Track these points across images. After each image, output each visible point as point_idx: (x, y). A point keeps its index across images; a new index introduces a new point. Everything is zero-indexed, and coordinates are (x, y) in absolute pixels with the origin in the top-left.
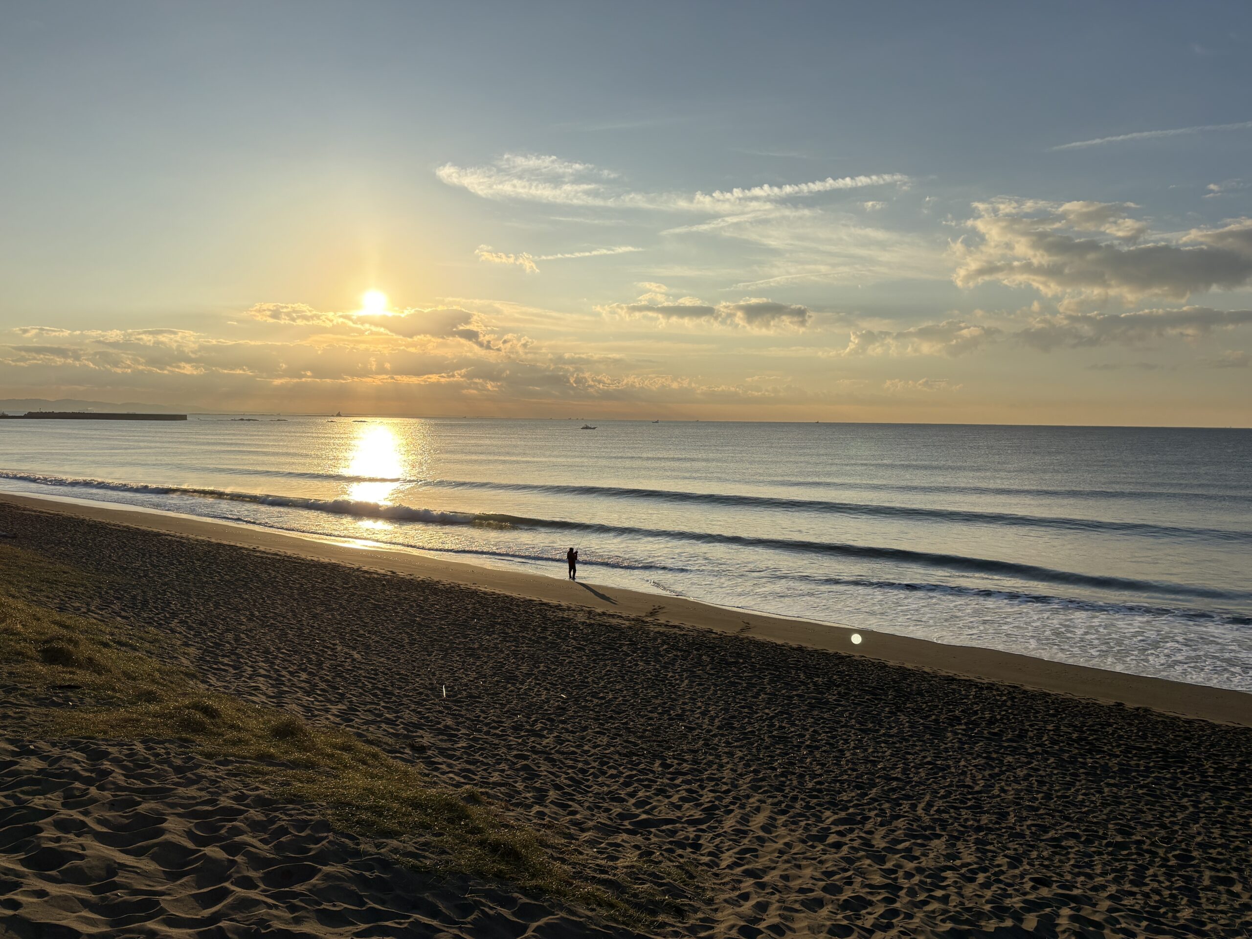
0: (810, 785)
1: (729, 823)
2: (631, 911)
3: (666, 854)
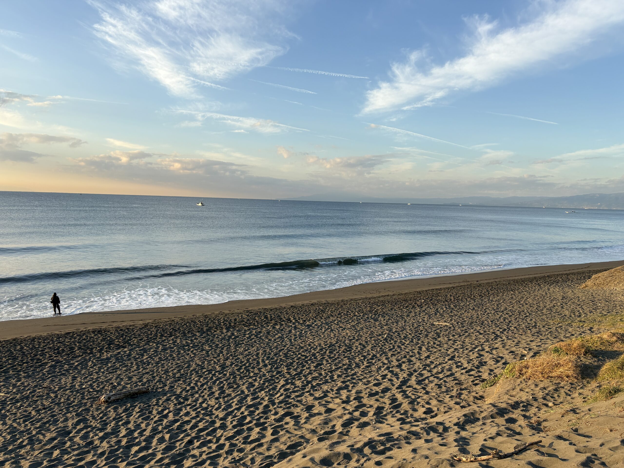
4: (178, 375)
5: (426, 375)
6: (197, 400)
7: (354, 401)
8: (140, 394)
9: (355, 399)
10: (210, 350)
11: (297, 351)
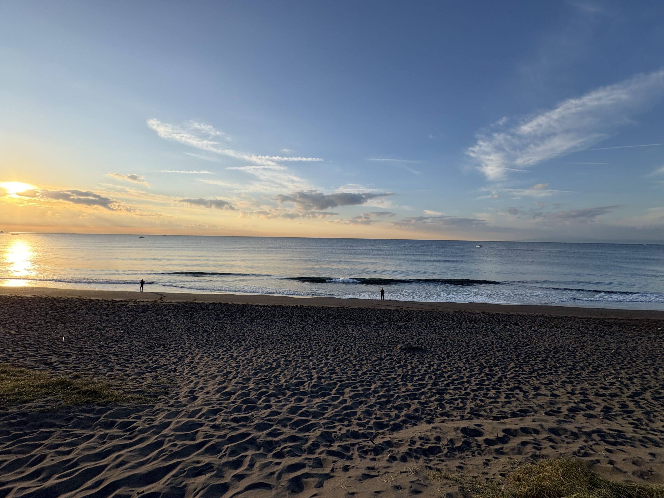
0: (215, 343)
1: (187, 360)
2: (147, 398)
3: (163, 376)
7: (580, 395)
8: (417, 349)
9: (580, 393)
10: (459, 333)
11: (525, 347)
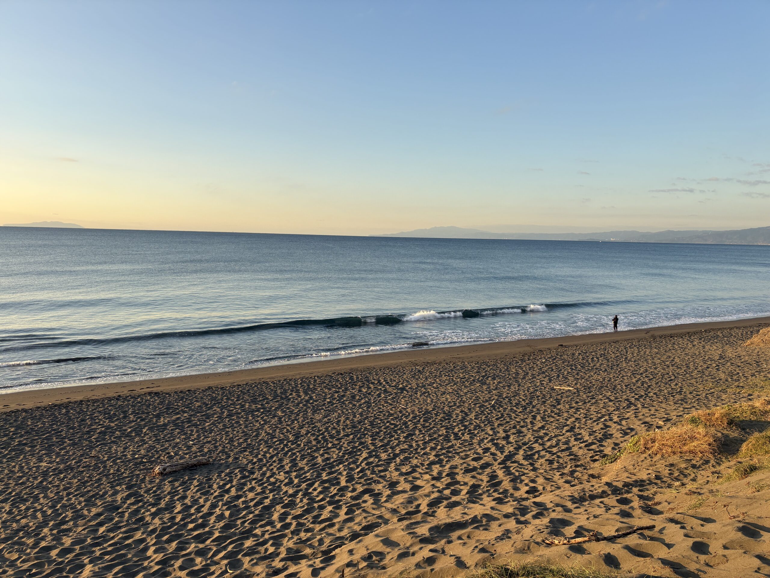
4: (244, 445)
5: (537, 449)
6: (264, 474)
7: (447, 478)
8: (199, 465)
10: (284, 416)
11: (386, 419)
